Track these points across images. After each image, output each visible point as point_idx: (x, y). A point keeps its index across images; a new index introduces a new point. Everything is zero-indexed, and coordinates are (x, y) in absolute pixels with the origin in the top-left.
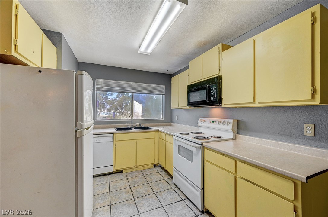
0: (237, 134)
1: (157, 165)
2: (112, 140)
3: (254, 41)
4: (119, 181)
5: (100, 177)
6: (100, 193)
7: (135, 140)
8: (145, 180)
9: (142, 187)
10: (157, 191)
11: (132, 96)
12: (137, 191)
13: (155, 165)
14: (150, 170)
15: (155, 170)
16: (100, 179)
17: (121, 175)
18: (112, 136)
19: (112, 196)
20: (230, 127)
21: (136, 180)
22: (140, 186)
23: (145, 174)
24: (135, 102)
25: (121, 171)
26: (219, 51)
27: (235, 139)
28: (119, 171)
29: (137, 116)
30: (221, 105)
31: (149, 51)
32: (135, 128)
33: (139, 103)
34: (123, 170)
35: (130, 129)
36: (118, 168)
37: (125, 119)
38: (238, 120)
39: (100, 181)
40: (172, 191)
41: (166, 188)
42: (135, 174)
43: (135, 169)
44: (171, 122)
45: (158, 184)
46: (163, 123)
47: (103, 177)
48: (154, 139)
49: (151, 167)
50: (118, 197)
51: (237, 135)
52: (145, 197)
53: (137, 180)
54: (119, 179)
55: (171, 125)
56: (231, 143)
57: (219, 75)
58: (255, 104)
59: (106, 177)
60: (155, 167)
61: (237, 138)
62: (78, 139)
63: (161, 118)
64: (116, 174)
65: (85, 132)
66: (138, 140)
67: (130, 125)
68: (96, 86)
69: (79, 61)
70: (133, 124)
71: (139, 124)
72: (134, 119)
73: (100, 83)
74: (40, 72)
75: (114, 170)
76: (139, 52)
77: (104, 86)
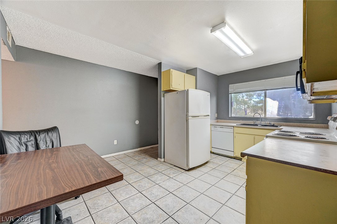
2: (232, 131)
6: (216, 163)
11: (265, 94)
12: (236, 172)
16: (223, 158)
17: (239, 161)
18: (232, 128)
19: (219, 166)
24: (268, 99)
36: (237, 155)
37: (257, 116)
50: (222, 168)
52: (237, 177)
54: (235, 163)
59: (227, 158)
62: (187, 121)
63: (312, 117)
64: (237, 160)
65: (190, 118)
66: (256, 136)
67: (258, 122)
68: (230, 91)
69: (218, 75)
70: (261, 121)
71: (269, 122)
72: (267, 117)
73: (232, 88)
74: (177, 93)
75: (234, 156)
76: (242, 57)
77: (235, 89)
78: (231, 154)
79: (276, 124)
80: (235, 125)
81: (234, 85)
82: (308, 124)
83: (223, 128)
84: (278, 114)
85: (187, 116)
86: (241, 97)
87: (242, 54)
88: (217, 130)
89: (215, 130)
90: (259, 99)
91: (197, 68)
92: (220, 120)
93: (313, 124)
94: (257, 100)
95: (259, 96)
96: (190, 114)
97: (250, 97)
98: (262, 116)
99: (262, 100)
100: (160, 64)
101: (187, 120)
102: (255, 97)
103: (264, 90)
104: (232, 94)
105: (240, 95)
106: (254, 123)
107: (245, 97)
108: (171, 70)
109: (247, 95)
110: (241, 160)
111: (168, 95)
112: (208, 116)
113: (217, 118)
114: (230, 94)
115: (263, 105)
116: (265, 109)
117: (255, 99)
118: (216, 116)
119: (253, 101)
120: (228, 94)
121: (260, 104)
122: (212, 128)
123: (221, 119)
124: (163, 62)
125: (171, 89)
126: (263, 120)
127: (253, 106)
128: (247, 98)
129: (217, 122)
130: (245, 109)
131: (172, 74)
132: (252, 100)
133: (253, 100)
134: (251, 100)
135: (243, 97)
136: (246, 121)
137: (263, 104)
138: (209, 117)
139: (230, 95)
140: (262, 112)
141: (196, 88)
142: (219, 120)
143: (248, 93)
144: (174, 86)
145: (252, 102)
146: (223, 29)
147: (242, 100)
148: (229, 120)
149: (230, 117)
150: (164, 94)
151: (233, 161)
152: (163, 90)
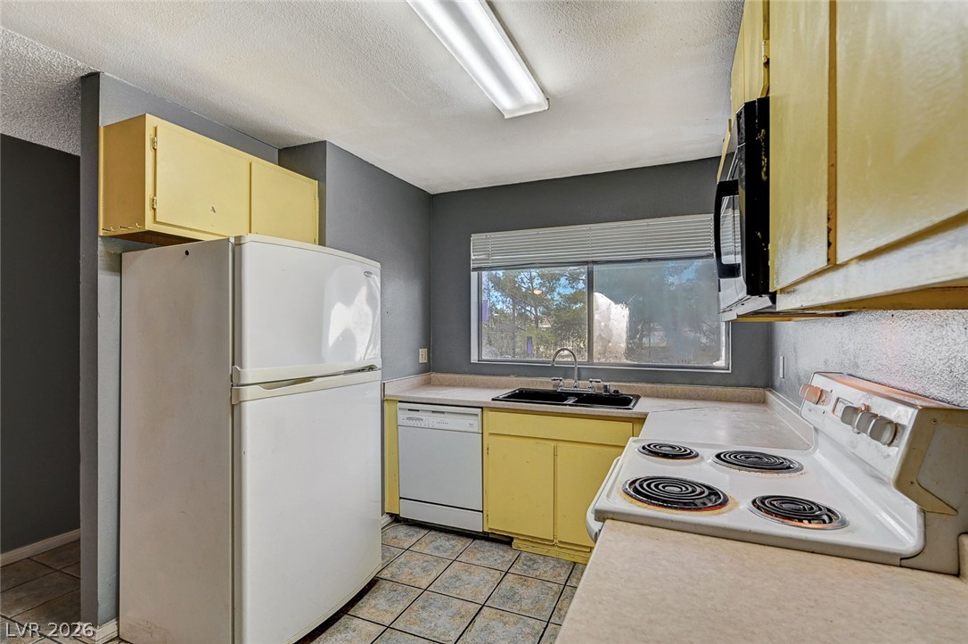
2: (477, 428)
4: (477, 571)
5: (448, 536)
6: (406, 580)
7: (553, 444)
9: (516, 623)
11: (590, 275)
12: (486, 629)
16: (444, 543)
17: (501, 553)
18: (477, 415)
19: (417, 605)
21: (522, 591)
22: (512, 619)
23: (572, 582)
24: (599, 297)
25: (505, 541)
28: (502, 539)
29: (608, 351)
32: (583, 399)
33: (617, 302)
34: (512, 539)
36: (496, 525)
37: (565, 359)
39: (437, 548)
42: (543, 569)
43: (554, 552)
44: (769, 384)
46: (720, 389)
47: (457, 538)
50: (424, 616)
53: (529, 593)
54: (485, 563)
55: (763, 401)
59: (459, 544)
62: (235, 408)
63: (721, 363)
64: (494, 545)
66: (560, 444)
67: (567, 384)
68: (473, 257)
69: (432, 191)
70: (579, 379)
71: (603, 383)
72: (595, 361)
73: (483, 246)
74: (187, 253)
75: (486, 530)
76: (506, 117)
77: (493, 254)
78: (474, 523)
79: (624, 388)
80: (485, 396)
81: (489, 235)
82: (714, 389)
83: (443, 413)
84: (630, 352)
85: (235, 383)
86: (525, 280)
87: (505, 103)
88: (420, 424)
89: (411, 423)
90: (573, 288)
91: (325, 141)
92: (439, 375)
93: (725, 389)
94: (569, 291)
95: (573, 279)
96: (255, 371)
97: (549, 283)
98: (578, 360)
99: (580, 291)
100: (90, 83)
101: (233, 406)
102: (563, 280)
103: (586, 263)
104: (485, 274)
105: (524, 275)
106: (554, 386)
107: (537, 281)
108: (151, 121)
109: (541, 276)
110: (509, 546)
111: (140, 262)
112: (371, 368)
113: (427, 368)
114: (475, 269)
115: (584, 307)
116: (589, 330)
117: (564, 289)
118: (423, 359)
119: (559, 294)
120: (464, 270)
121: (576, 303)
122: (399, 412)
123: (442, 372)
124: (107, 74)
125: (149, 225)
126: (584, 374)
127: (559, 308)
128: (542, 285)
129: (428, 383)
130: (537, 318)
131: (154, 142)
132: (554, 291)
133: (557, 290)
134: (552, 290)
135: (531, 279)
136: (530, 379)
137: (584, 303)
138: (376, 375)
139: (474, 275)
140: (582, 345)
141: (322, 242)
142: (435, 376)
143: (546, 271)
144: (165, 213)
145: (557, 297)
147: (528, 289)
148: (471, 374)
149: (474, 359)
150: (121, 254)
151: (479, 555)
152: (109, 234)
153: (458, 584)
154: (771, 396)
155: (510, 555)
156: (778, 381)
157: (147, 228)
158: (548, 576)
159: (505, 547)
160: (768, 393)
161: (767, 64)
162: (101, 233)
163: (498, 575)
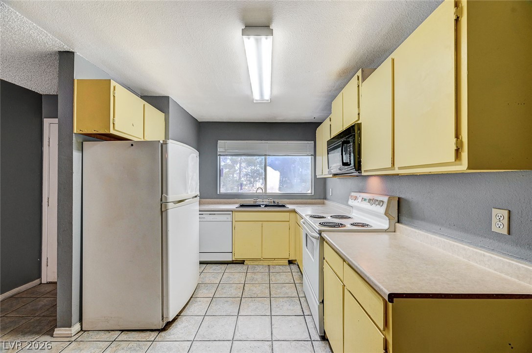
0: (398, 222)
1: (294, 262)
2: (230, 219)
3: (393, 60)
4: (235, 274)
5: (217, 265)
6: (209, 282)
7: (261, 223)
8: (267, 278)
9: (259, 286)
10: (275, 296)
12: (250, 290)
13: (291, 262)
14: (281, 267)
15: (289, 268)
16: (216, 267)
17: (240, 267)
18: (230, 214)
19: (219, 289)
20: (382, 210)
21: (255, 277)
22: (257, 285)
23: (271, 271)
24: (269, 168)
25: (242, 262)
26: (358, 83)
27: (392, 230)
28: (240, 262)
29: (272, 188)
30: (361, 173)
31: (267, 97)
32: (266, 206)
33: (276, 170)
34: (244, 261)
35: (259, 206)
36: (238, 256)
38: (399, 198)
39: (215, 270)
40: (296, 301)
41: (289, 295)
42: (259, 269)
43: (261, 263)
44: (325, 198)
45: (281, 288)
46: (310, 200)
47: (220, 265)
48: (288, 223)
49: (285, 264)
50: (225, 291)
51: (397, 224)
52: (256, 299)
53: (258, 277)
54: (237, 271)
55: (324, 204)
56: (385, 237)
57: (359, 122)
58: (394, 170)
59: (223, 267)
60: (291, 265)
61: (397, 230)
62: (163, 212)
63: (310, 192)
64: (237, 265)
65: (170, 205)
66: (264, 223)
67: (259, 201)
68: (218, 150)
69: (199, 120)
70: (263, 199)
71: (273, 200)
72: (268, 192)
73: (222, 146)
74: (132, 145)
75: (233, 259)
76: (255, 102)
77: (228, 150)
78: (229, 258)
79: (281, 202)
80: (233, 207)
81: (226, 141)
83: (214, 214)
84: (280, 189)
85: (163, 201)
87: (257, 97)
88: (205, 220)
91: (168, 98)
92: (203, 200)
93: (312, 200)
96: (172, 196)
100: (67, 56)
103: (265, 155)
108: (113, 83)
110: (243, 263)
112: (196, 197)
114: (219, 155)
120: (215, 155)
124: (78, 54)
125: (112, 132)
126: (264, 197)
131: (114, 93)
142: (201, 200)
144: (119, 127)
146: (263, 38)
148: (218, 198)
149: (218, 193)
150: (82, 143)
151: (233, 269)
152: (81, 132)
153: (231, 279)
154: (326, 201)
155: (244, 267)
156: (328, 197)
157: (111, 132)
158: (262, 271)
159: (242, 265)
160: (325, 201)
161: (359, 114)
162: (75, 131)
163: (244, 274)
